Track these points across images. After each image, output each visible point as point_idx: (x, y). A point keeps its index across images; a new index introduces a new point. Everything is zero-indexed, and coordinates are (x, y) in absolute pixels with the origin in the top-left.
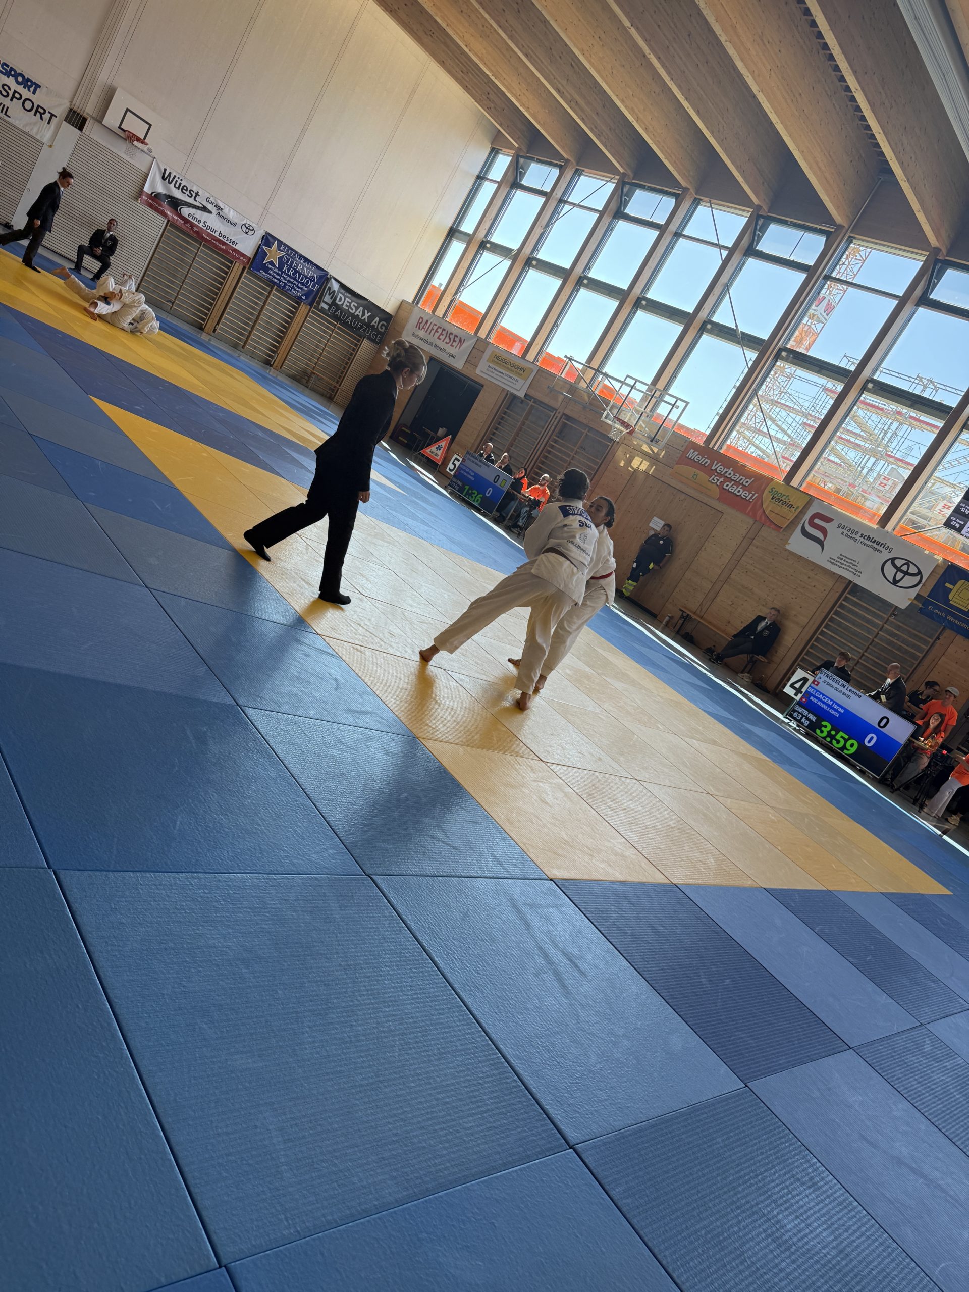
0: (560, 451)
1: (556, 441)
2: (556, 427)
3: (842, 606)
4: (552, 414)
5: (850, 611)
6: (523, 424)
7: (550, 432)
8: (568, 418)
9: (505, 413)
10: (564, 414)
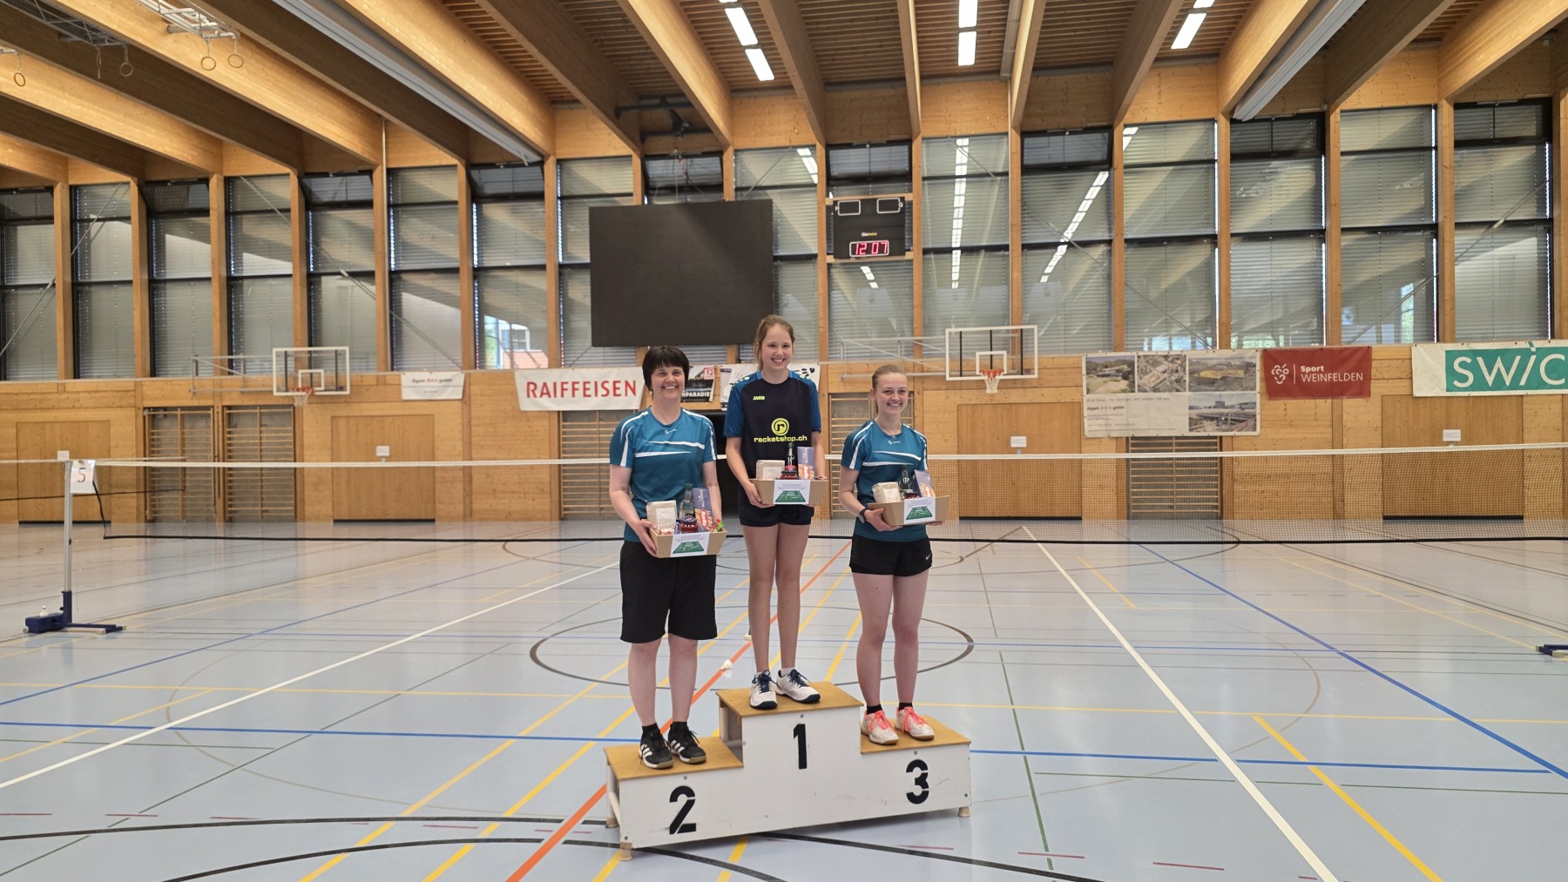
0: (240, 438)
1: (230, 433)
2: (223, 421)
3: (565, 433)
4: (211, 412)
5: (572, 433)
6: (183, 433)
7: (221, 429)
8: (230, 407)
9: (153, 434)
10: (223, 407)
